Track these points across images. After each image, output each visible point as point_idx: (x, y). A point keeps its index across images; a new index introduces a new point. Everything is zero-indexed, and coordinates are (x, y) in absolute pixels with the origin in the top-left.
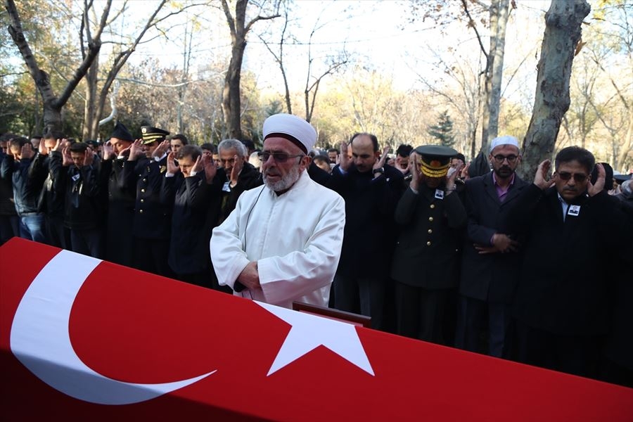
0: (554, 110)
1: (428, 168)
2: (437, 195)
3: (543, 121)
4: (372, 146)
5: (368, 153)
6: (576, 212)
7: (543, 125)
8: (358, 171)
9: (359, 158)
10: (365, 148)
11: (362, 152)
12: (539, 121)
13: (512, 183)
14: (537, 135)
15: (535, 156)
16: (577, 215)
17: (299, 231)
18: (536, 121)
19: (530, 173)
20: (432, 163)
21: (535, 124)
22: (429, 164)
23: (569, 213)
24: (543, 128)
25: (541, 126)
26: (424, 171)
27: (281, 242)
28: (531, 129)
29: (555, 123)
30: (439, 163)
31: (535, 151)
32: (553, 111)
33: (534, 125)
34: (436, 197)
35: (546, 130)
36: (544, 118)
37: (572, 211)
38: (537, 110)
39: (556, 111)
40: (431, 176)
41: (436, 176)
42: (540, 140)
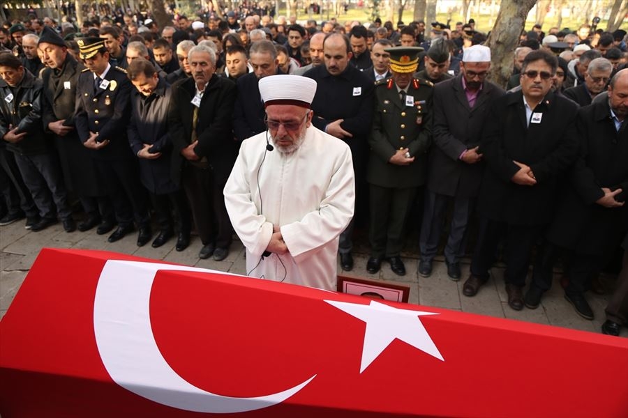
0: (522, 7)
1: (398, 65)
2: (408, 102)
3: (510, 19)
4: (345, 46)
5: (341, 54)
6: (538, 120)
7: (510, 24)
8: (331, 75)
9: (332, 59)
10: (339, 49)
11: (336, 53)
12: (506, 20)
13: (481, 89)
14: (504, 34)
15: (500, 54)
16: (539, 122)
17: (315, 187)
18: (504, 19)
19: (493, 71)
20: (402, 59)
21: (503, 22)
22: (398, 60)
23: (532, 121)
24: (510, 27)
25: (508, 25)
26: (393, 69)
27: (298, 201)
28: (497, 27)
29: (521, 22)
30: (408, 58)
31: (500, 49)
32: (521, 9)
33: (501, 23)
34: (407, 104)
35: (512, 29)
36: (512, 16)
37: (535, 119)
38: (505, 7)
39: (523, 9)
40: (402, 72)
41: (406, 71)
42: (506, 39)
